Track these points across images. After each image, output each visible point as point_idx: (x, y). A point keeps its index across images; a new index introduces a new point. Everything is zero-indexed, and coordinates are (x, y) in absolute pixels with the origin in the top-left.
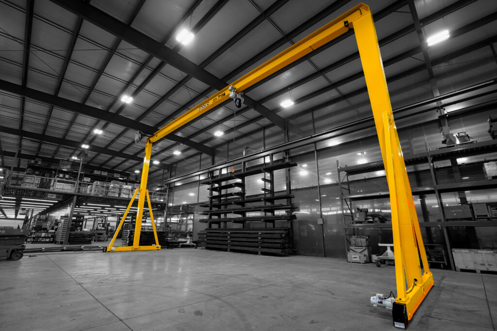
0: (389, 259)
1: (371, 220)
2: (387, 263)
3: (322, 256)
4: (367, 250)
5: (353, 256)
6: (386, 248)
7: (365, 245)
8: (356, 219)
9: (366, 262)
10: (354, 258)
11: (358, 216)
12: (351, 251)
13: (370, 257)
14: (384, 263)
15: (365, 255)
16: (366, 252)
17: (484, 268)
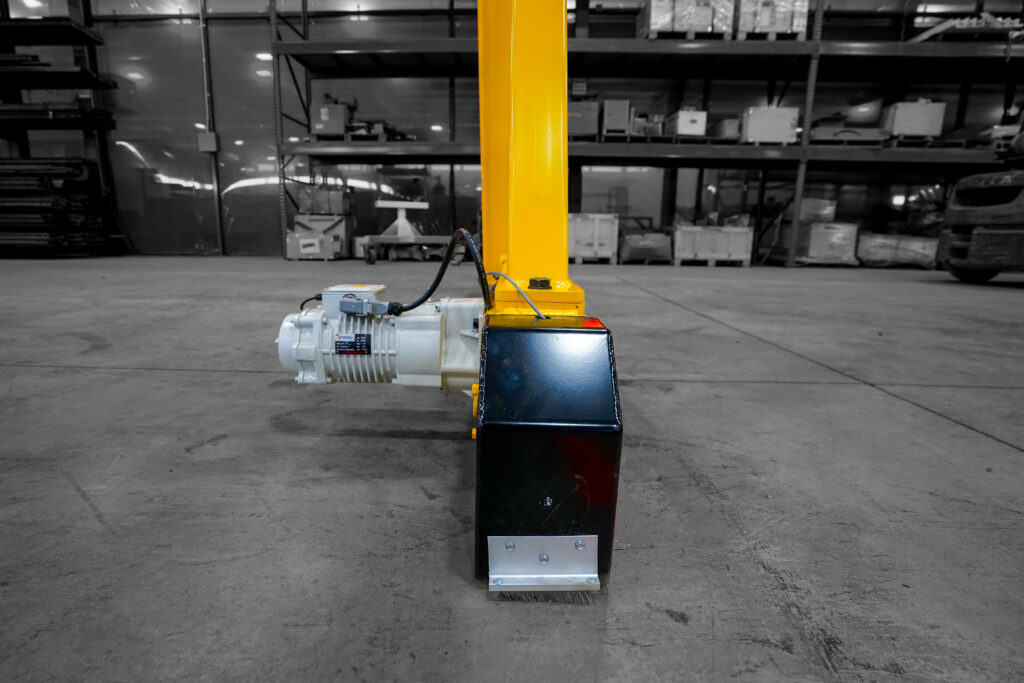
0: (401, 241)
1: (363, 132)
2: (393, 254)
3: (217, 254)
4: (343, 224)
5: (303, 242)
6: (392, 214)
7: (341, 210)
8: (318, 127)
9: (338, 258)
10: (305, 246)
11: (324, 117)
12: (298, 228)
13: (351, 245)
14: (385, 257)
15: (336, 238)
16: (341, 231)
17: (589, 253)
